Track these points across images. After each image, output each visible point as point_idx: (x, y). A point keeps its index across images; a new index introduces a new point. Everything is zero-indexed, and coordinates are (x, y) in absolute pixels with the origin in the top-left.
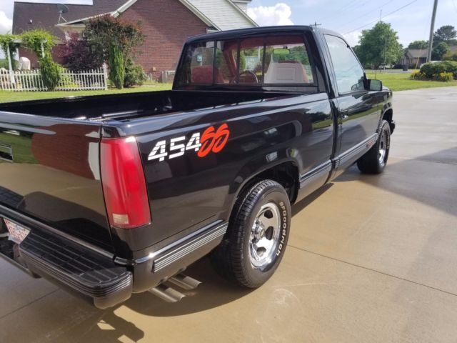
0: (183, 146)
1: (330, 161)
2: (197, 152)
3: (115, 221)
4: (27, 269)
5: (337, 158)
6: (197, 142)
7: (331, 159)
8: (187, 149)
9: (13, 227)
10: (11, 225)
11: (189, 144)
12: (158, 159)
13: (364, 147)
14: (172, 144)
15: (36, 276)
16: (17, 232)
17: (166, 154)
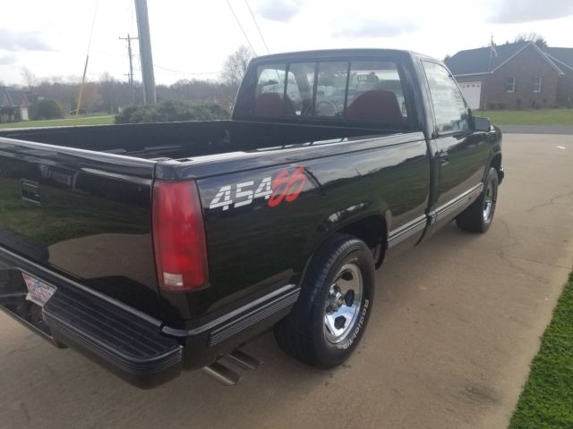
0: (251, 192)
1: (424, 216)
2: (268, 200)
3: (166, 282)
4: (51, 338)
5: (434, 212)
6: (268, 188)
7: (426, 213)
8: (256, 196)
9: (33, 284)
10: (31, 281)
11: (259, 190)
12: (222, 207)
13: (466, 200)
14: (239, 190)
15: (61, 346)
16: (39, 290)
17: (231, 202)
